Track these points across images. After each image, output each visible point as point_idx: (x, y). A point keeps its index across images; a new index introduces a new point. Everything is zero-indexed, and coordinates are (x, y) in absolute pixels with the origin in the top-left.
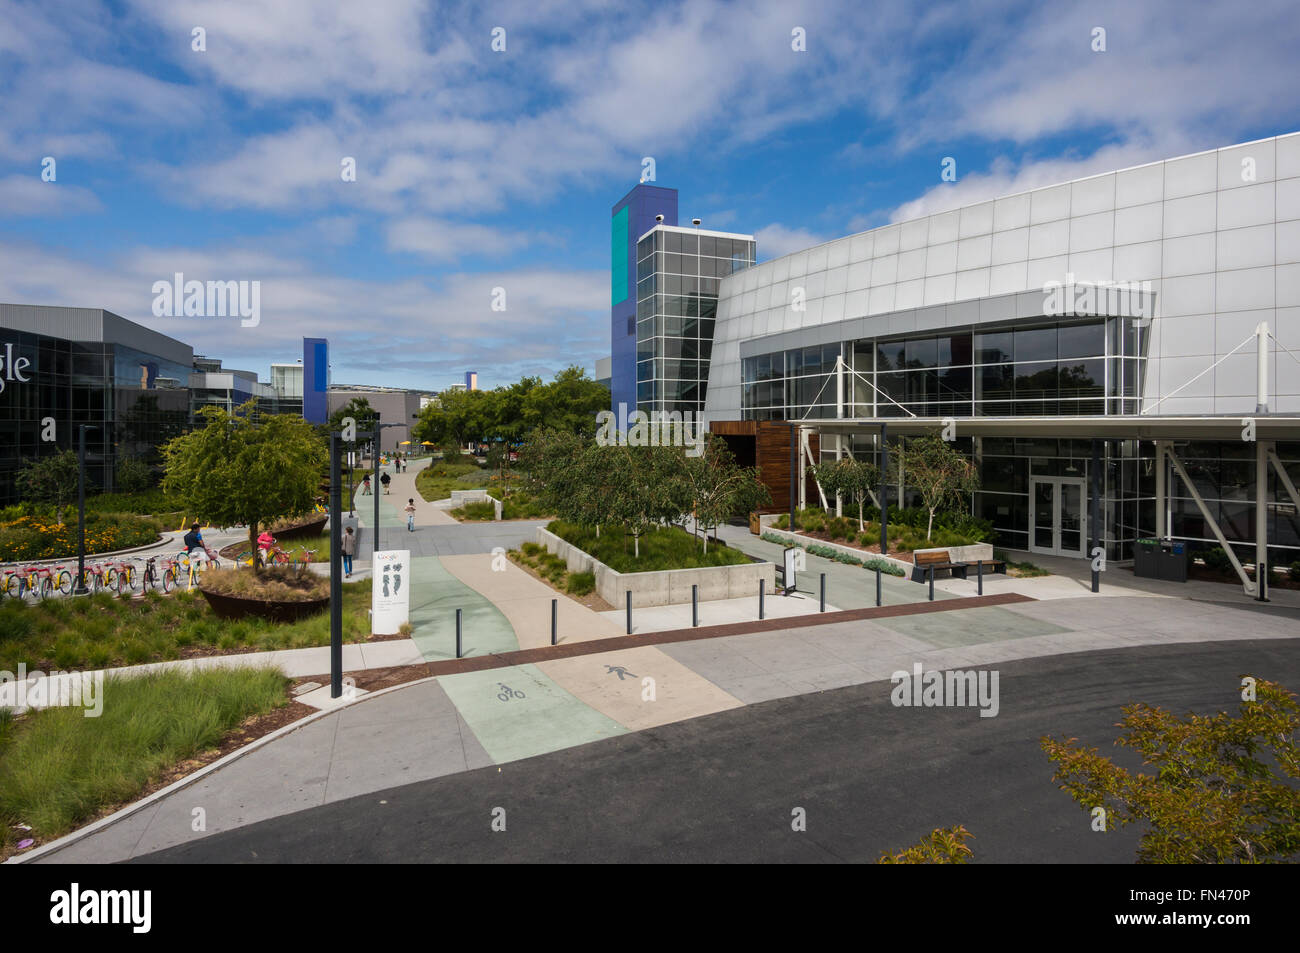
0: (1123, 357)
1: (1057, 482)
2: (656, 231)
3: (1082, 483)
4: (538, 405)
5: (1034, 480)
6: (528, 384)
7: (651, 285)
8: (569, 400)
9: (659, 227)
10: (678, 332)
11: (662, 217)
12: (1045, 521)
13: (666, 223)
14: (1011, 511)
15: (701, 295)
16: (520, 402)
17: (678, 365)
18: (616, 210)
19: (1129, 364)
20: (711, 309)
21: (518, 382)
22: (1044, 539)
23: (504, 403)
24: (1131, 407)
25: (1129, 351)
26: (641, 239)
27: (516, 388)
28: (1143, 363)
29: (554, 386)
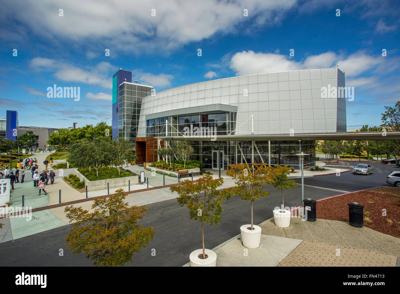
0: (230, 121)
1: (218, 152)
2: (124, 84)
3: (223, 152)
4: (90, 133)
5: (213, 151)
6: (88, 127)
7: (123, 98)
8: (101, 132)
9: (125, 82)
10: (130, 112)
11: (126, 79)
12: (215, 161)
13: (127, 81)
14: (208, 159)
15: (137, 102)
16: (85, 132)
17: (130, 122)
18: (114, 77)
19: (232, 123)
20: (139, 106)
21: (85, 126)
22: (215, 166)
23: (80, 133)
24: (233, 134)
25: (232, 120)
26: (120, 85)
27: (84, 128)
28: (235, 123)
29: (96, 127)
